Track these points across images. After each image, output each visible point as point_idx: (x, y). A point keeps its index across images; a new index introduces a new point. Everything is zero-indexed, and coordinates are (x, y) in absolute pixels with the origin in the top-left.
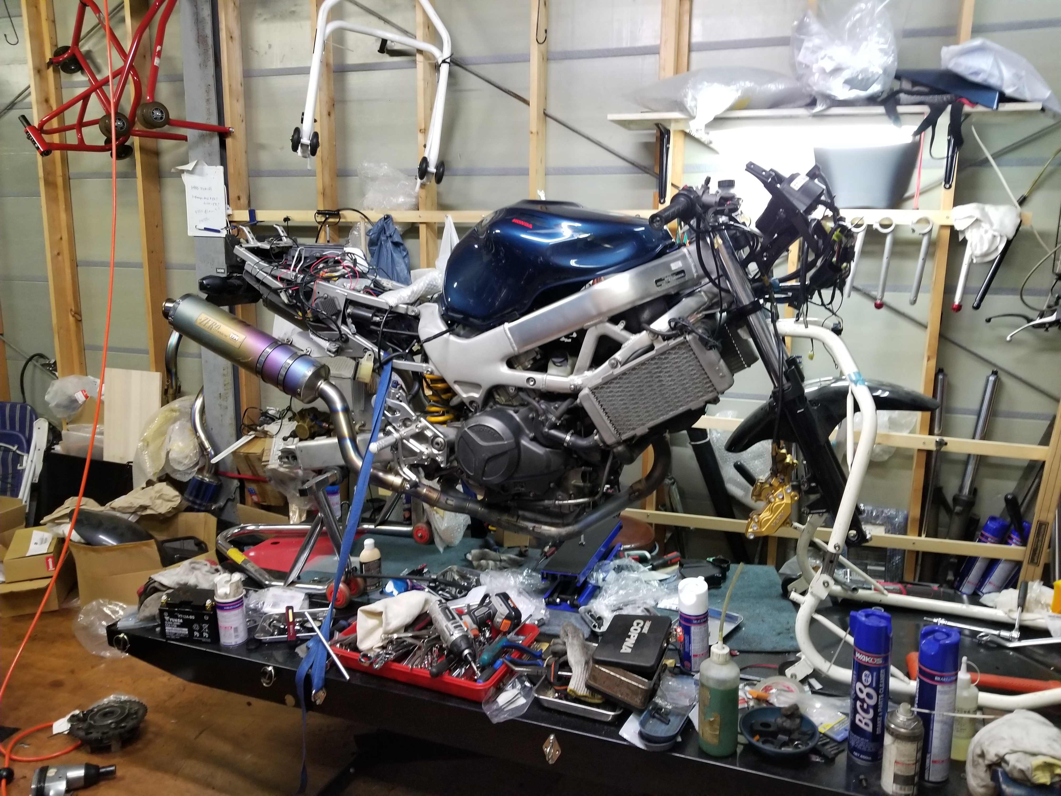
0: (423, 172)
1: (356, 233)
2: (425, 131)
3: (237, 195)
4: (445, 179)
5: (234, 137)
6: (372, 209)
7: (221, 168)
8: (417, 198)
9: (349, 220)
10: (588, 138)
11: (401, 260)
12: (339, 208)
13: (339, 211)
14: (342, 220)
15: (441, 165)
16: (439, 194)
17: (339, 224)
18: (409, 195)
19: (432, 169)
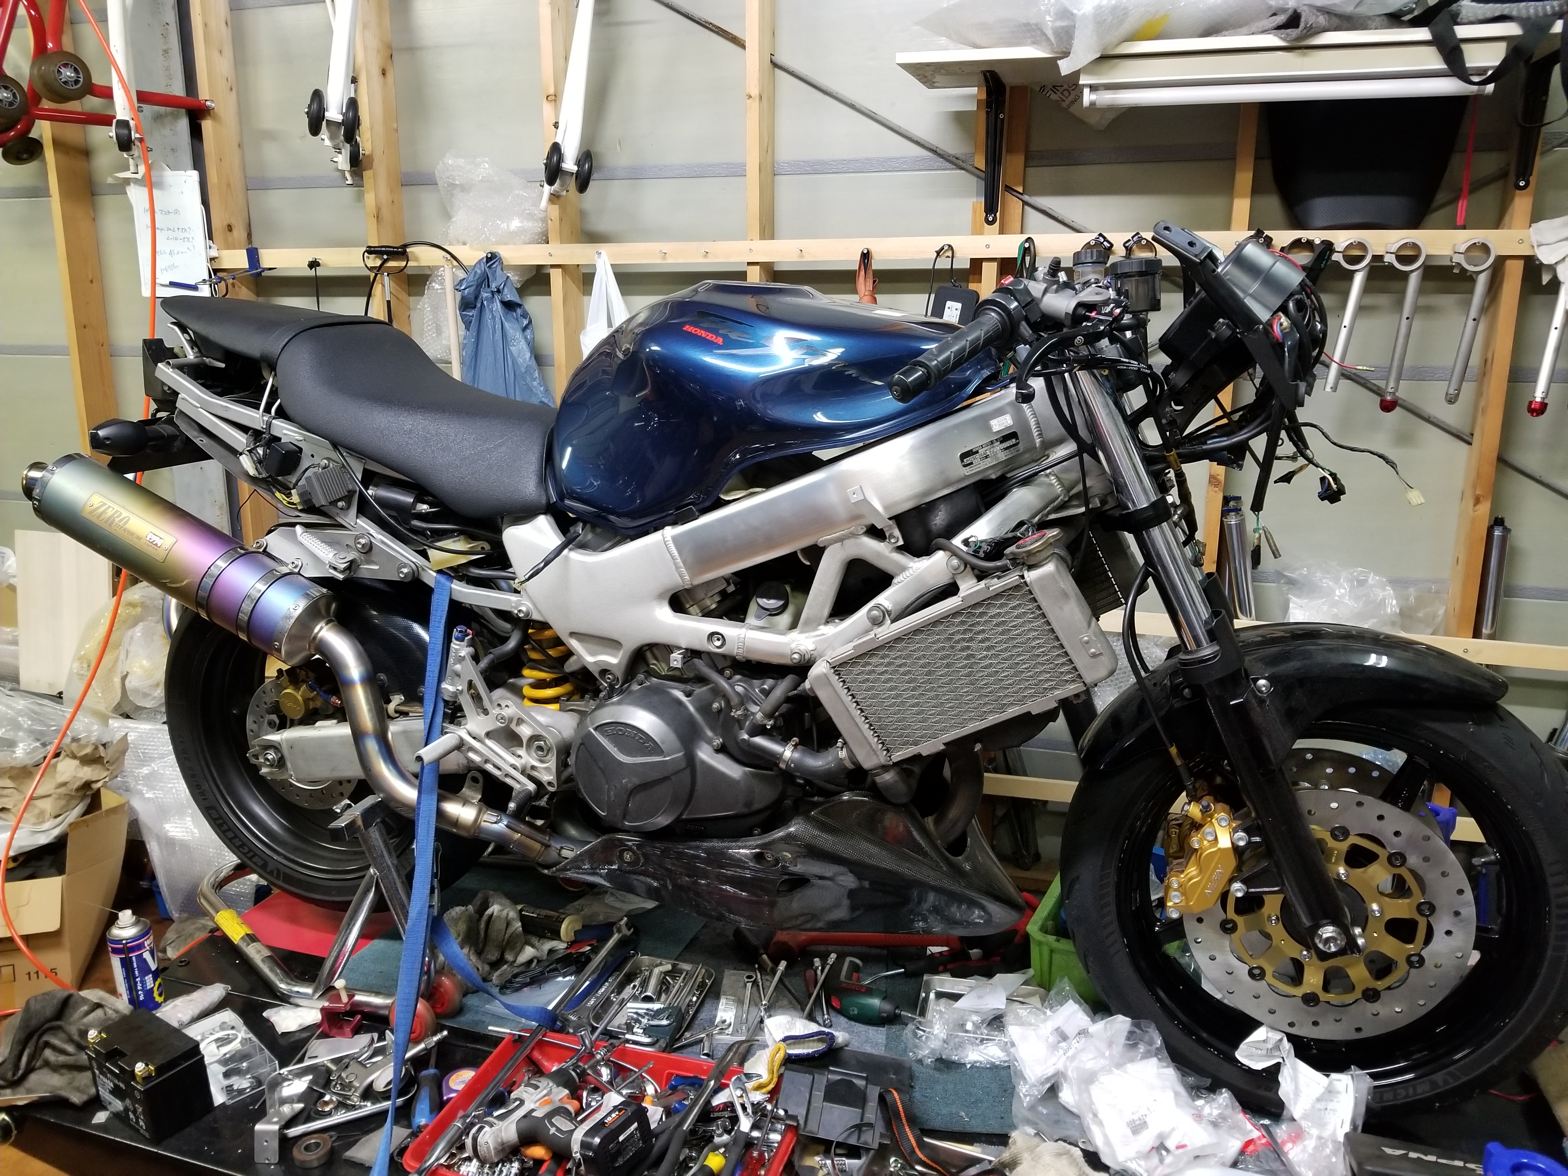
0: (554, 172)
1: (437, 286)
2: (555, 98)
3: (226, 223)
4: (592, 184)
5: (216, 118)
6: (464, 244)
7: (194, 175)
8: (544, 220)
9: (423, 264)
10: (852, 106)
11: (518, 335)
12: (408, 241)
13: (405, 246)
14: (410, 264)
15: (586, 157)
16: (582, 214)
17: (408, 271)
18: (531, 216)
19: (570, 165)
